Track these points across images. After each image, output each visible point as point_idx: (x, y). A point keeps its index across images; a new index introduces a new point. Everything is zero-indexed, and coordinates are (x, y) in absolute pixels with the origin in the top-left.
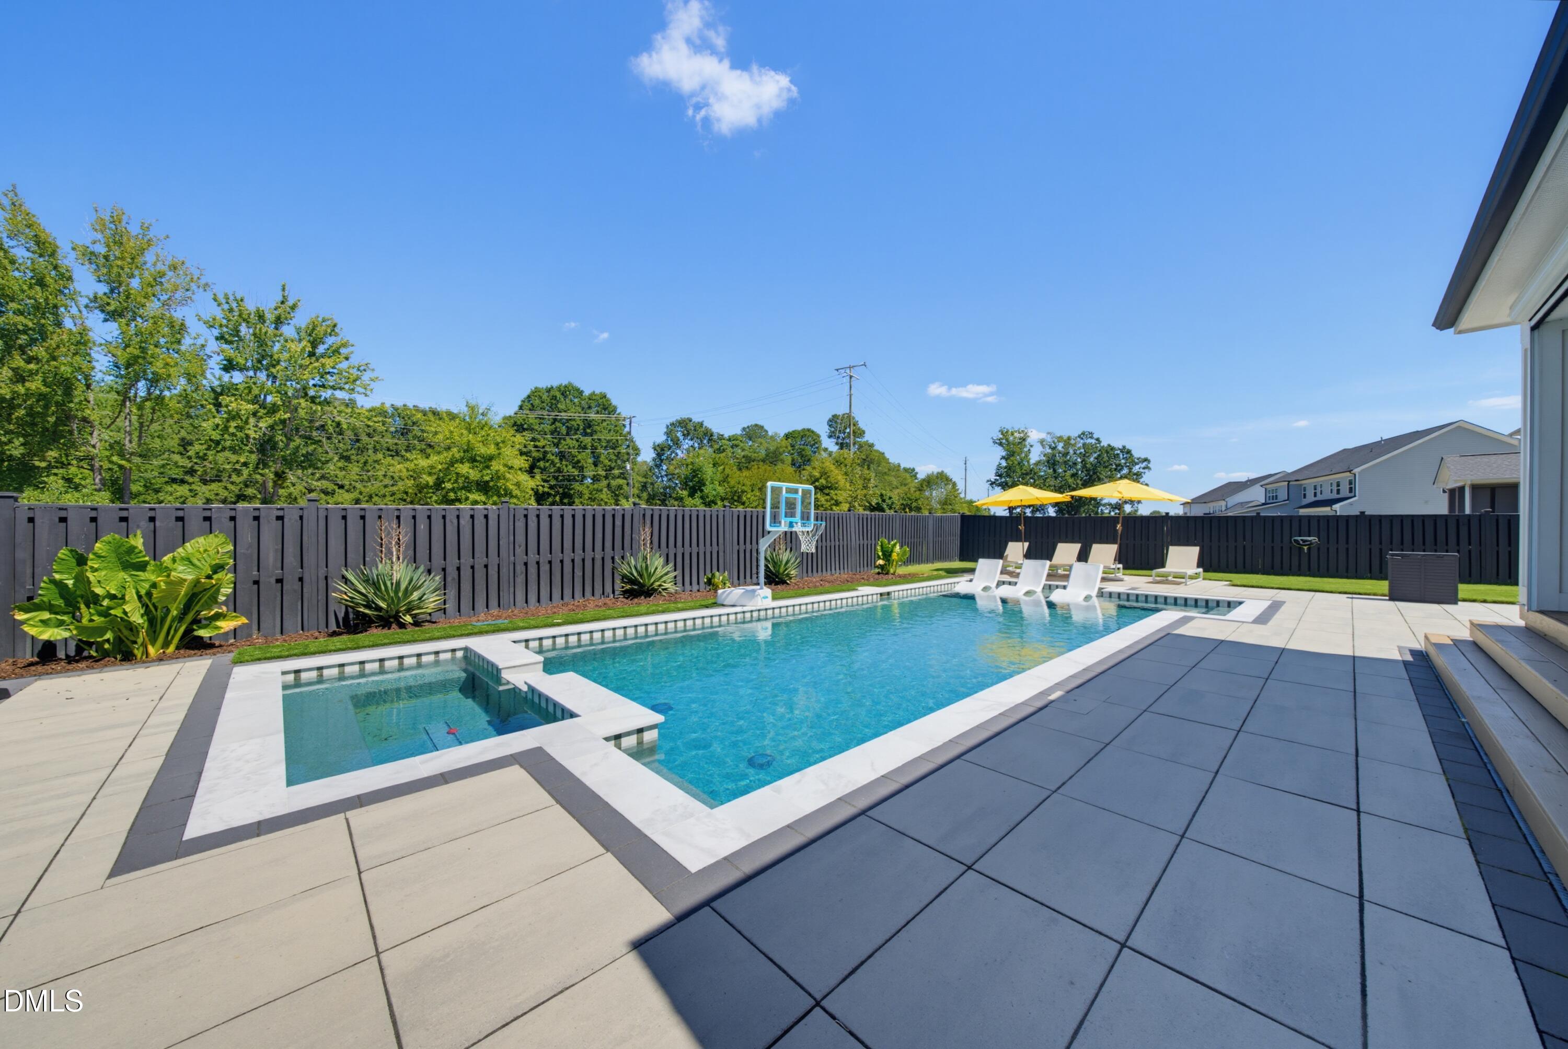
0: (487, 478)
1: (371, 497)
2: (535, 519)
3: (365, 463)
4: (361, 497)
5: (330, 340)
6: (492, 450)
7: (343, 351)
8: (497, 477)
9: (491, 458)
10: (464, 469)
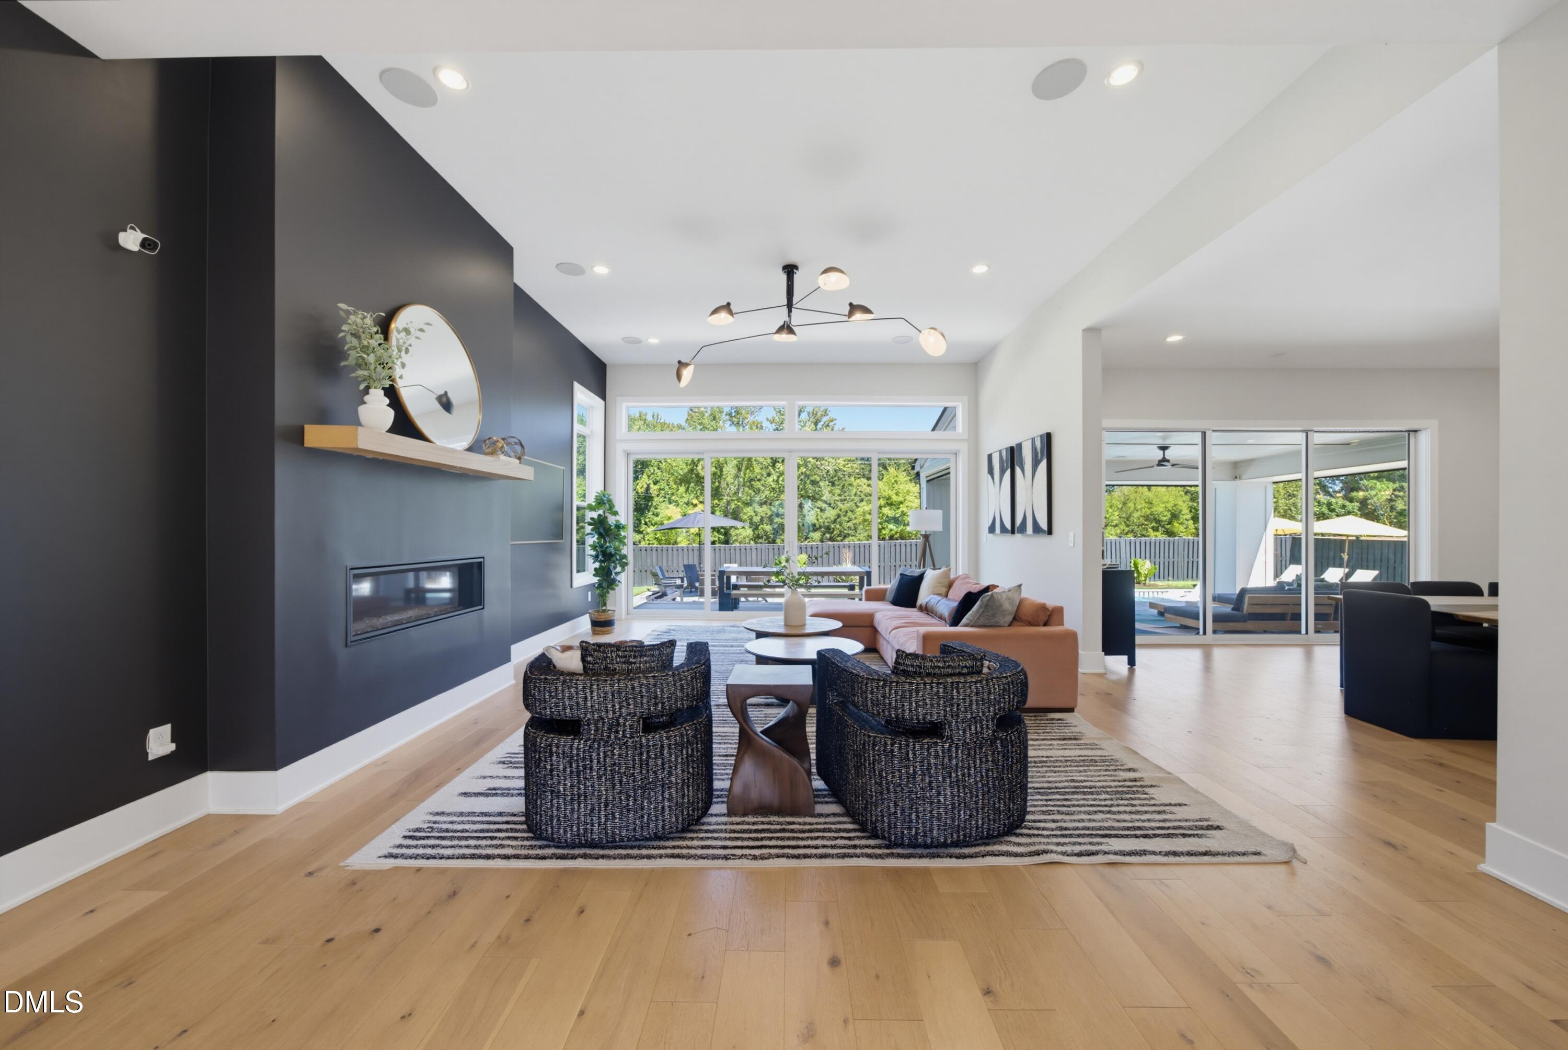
0: (897, 515)
1: (846, 512)
2: (904, 547)
3: (844, 486)
4: (841, 513)
5: (825, 419)
6: (901, 499)
7: (831, 424)
8: (903, 514)
9: (901, 503)
10: (886, 510)
